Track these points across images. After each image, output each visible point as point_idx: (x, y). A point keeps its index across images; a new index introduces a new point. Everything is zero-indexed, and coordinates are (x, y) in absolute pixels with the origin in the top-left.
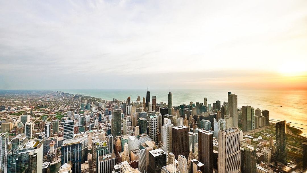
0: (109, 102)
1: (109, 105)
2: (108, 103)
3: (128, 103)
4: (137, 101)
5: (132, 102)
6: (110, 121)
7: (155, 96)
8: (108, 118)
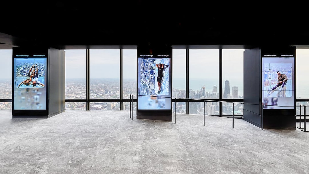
0: (182, 92)
1: (182, 94)
2: (180, 92)
3: (203, 93)
4: (213, 91)
5: (207, 93)
6: (184, 111)
7: (236, 86)
8: (181, 108)
